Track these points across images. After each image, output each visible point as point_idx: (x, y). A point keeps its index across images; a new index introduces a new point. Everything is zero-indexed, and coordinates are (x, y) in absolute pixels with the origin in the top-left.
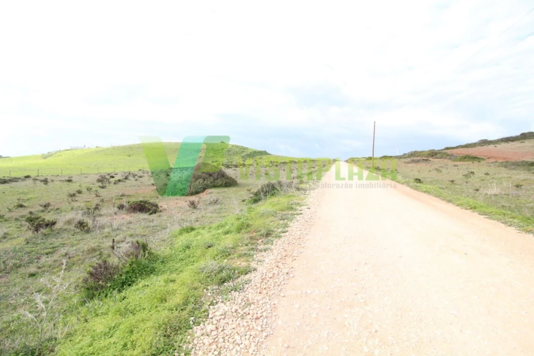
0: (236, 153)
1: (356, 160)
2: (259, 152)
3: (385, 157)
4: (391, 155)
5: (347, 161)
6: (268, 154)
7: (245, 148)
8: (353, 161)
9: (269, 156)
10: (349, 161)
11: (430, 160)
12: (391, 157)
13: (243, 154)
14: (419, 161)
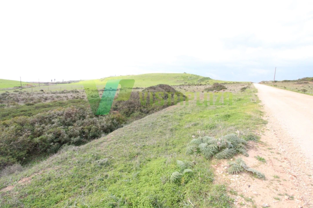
0: (195, 79)
1: (266, 82)
2: (206, 78)
3: (285, 81)
4: (289, 80)
5: (259, 83)
6: (211, 79)
7: (199, 76)
8: (264, 83)
9: (211, 80)
10: (261, 83)
11: (309, 83)
12: (289, 81)
13: (199, 79)
14: (302, 83)
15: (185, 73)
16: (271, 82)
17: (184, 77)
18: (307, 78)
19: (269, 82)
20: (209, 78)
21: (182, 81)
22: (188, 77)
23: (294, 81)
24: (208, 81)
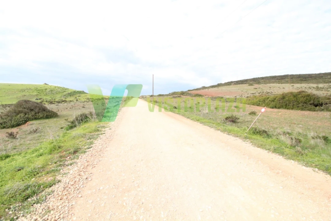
0: (58, 93)
1: (145, 96)
2: (78, 92)
7: (67, 89)
9: (86, 94)
10: (141, 97)
11: (181, 97)
12: (163, 95)
13: (65, 93)
14: (176, 97)
15: (46, 84)
16: (149, 96)
17: (39, 90)
18: (175, 92)
19: (147, 96)
20: (83, 91)
21: (34, 96)
22: (48, 91)
23: (167, 95)
24: (80, 96)
